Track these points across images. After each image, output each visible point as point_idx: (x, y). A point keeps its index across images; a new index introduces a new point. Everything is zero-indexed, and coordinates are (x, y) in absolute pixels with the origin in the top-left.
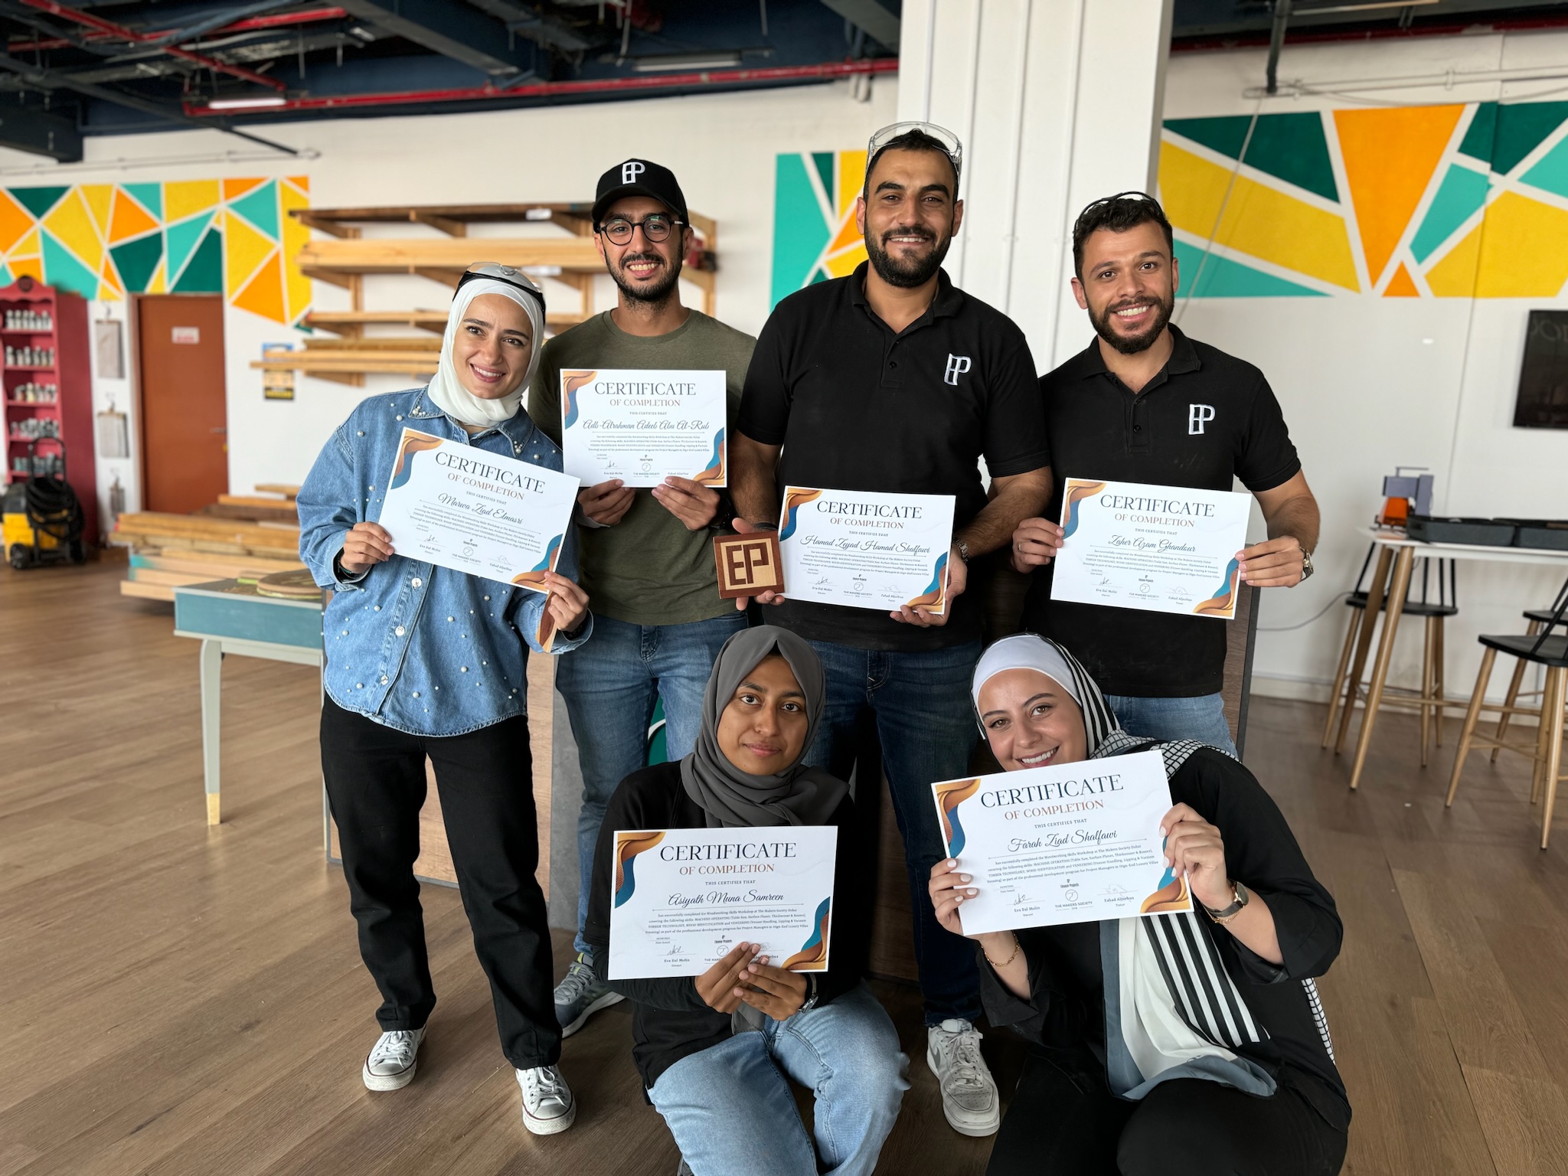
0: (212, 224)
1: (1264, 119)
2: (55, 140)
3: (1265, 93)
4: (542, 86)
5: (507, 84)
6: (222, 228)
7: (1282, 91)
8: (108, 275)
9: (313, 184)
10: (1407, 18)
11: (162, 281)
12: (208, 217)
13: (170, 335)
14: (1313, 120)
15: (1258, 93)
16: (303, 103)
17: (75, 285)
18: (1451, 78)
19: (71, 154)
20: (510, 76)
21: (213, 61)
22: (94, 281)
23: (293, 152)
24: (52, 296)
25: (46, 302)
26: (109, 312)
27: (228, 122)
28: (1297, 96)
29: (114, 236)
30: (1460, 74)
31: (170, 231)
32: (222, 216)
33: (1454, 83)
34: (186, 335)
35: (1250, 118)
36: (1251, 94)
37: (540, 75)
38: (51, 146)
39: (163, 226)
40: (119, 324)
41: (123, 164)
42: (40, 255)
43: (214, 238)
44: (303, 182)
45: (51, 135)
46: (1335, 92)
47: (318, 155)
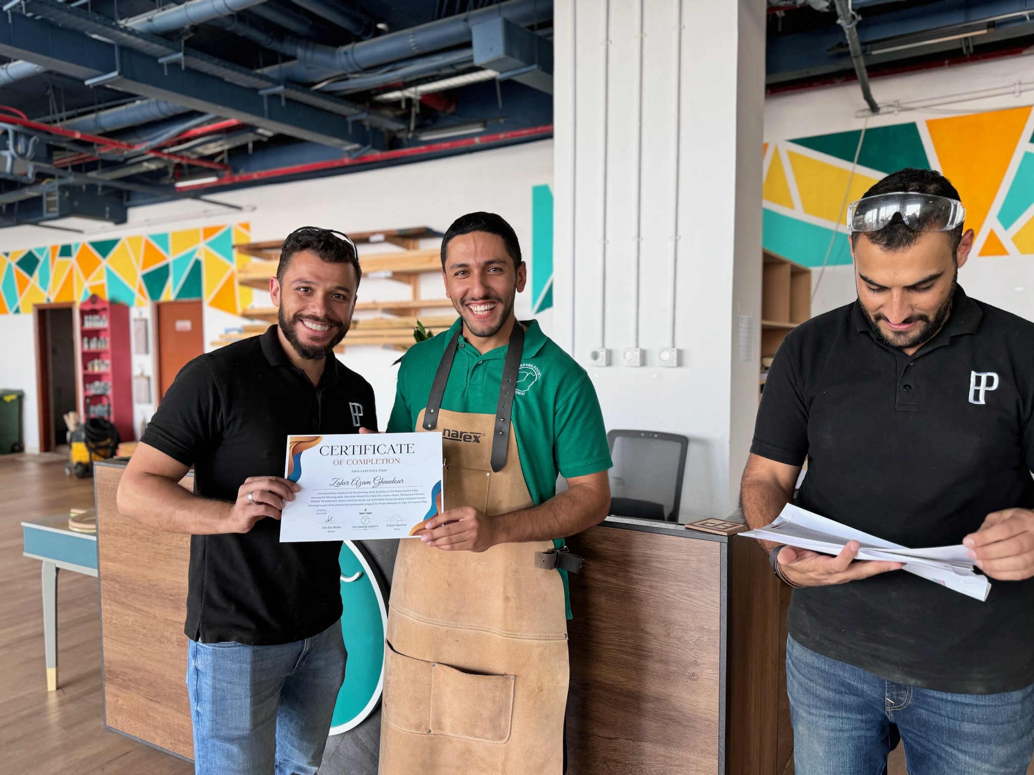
0: (196, 256)
1: (869, 131)
2: (110, 212)
3: (870, 113)
4: (377, 154)
5: (356, 155)
6: (202, 258)
7: (882, 111)
8: (141, 291)
9: (252, 227)
10: (968, 48)
11: (169, 293)
12: (193, 253)
13: (174, 326)
14: (911, 128)
15: (866, 113)
16: (240, 178)
17: (123, 298)
18: (1017, 88)
19: (121, 219)
20: (356, 150)
21: (182, 157)
22: (132, 295)
23: (239, 208)
24: (107, 306)
25: (104, 309)
26: (141, 313)
27: (196, 194)
28: (896, 112)
29: (145, 266)
30: (1025, 84)
31: (175, 262)
32: (202, 250)
33: (1021, 92)
34: (184, 325)
35: (859, 132)
36: (860, 114)
37: (375, 147)
38: (107, 216)
39: (170, 259)
40: (146, 321)
41: (148, 223)
42: (104, 281)
43: (197, 265)
44: (246, 226)
45: (107, 209)
46: (924, 107)
47: (254, 209)
